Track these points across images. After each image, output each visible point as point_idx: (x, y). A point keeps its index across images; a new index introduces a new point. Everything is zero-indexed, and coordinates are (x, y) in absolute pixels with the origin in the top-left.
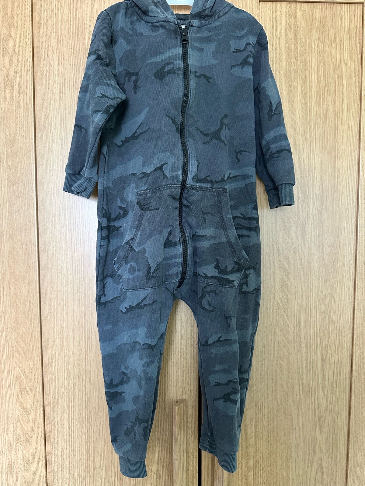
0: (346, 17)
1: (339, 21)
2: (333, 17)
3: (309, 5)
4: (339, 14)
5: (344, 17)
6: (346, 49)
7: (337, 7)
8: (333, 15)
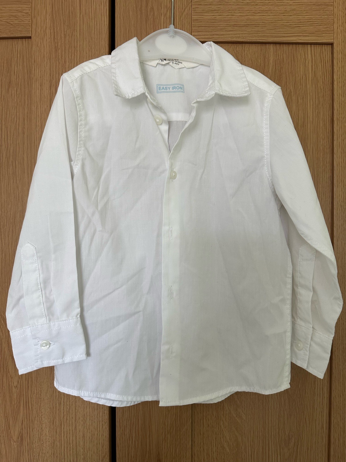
0: (310, 62)
1: (300, 67)
2: (293, 62)
3: (260, 46)
4: (301, 58)
5: (307, 61)
6: (311, 103)
7: (298, 48)
8: (293, 59)
